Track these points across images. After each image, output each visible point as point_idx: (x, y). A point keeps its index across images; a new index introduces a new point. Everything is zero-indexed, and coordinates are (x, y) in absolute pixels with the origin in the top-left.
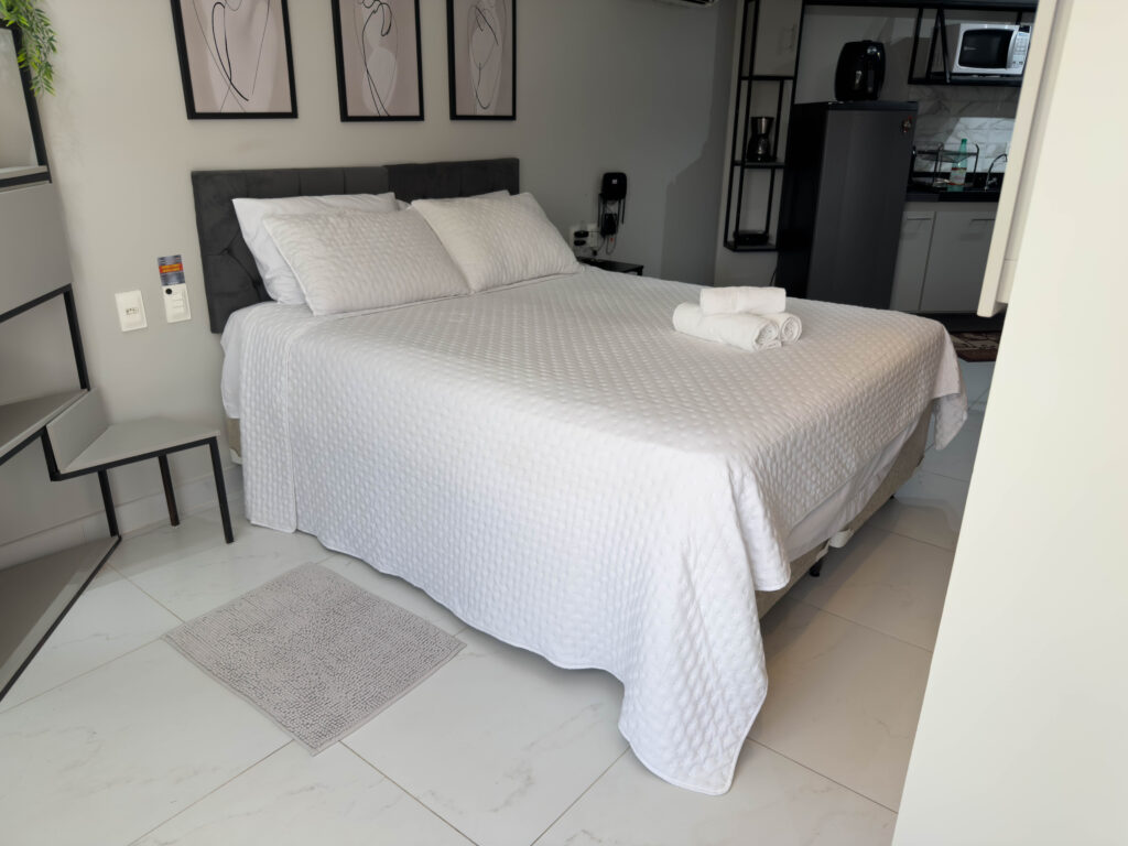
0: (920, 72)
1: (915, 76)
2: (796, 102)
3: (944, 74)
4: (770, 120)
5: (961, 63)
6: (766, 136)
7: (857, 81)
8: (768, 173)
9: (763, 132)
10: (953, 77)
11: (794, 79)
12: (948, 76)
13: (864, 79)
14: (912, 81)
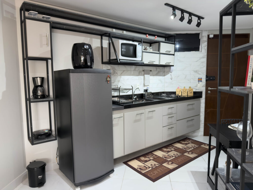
0: (106, 59)
1: (104, 61)
2: (54, 70)
3: (117, 59)
4: (42, 79)
5: (122, 55)
6: (41, 86)
7: (82, 61)
8: (47, 103)
9: (39, 84)
10: (121, 60)
11: (52, 59)
12: (118, 60)
13: (85, 60)
14: (103, 63)
